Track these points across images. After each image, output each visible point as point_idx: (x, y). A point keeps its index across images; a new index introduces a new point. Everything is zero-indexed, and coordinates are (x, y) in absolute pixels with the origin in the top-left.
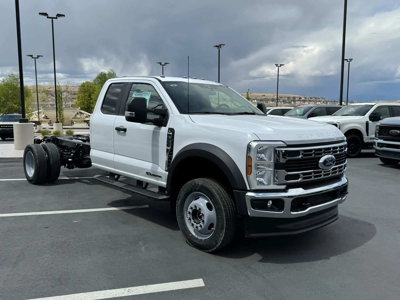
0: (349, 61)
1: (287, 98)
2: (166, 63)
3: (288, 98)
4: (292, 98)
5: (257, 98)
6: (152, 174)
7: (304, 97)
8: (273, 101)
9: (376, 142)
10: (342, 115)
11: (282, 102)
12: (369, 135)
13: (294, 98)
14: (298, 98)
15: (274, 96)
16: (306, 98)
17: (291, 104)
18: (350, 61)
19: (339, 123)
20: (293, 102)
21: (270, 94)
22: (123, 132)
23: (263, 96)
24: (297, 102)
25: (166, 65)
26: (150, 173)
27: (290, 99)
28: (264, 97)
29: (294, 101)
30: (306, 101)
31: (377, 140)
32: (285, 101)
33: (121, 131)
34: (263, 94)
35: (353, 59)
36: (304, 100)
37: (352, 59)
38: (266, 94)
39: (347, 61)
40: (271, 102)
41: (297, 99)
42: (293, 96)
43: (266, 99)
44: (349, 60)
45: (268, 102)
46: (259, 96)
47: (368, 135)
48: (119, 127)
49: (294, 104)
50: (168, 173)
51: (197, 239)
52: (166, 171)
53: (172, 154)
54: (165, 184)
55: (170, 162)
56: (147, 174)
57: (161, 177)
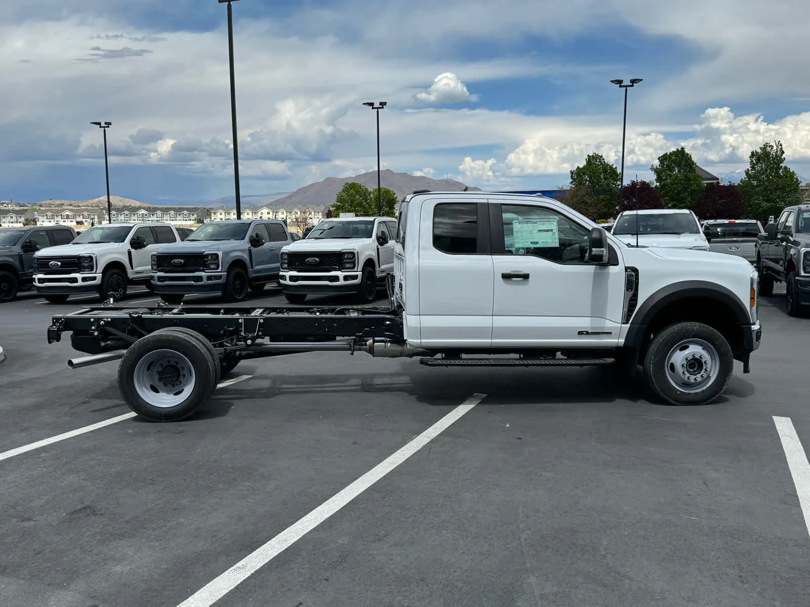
0: (104, 127)
6: (592, 333)
9: (156, 277)
10: (89, 243)
12: (134, 268)
18: (107, 127)
19: (94, 254)
22: (522, 279)
26: (587, 331)
31: (156, 273)
33: (513, 279)
35: (112, 124)
37: (110, 124)
39: (99, 126)
44: (103, 125)
47: (132, 269)
48: (509, 272)
50: (628, 325)
51: (689, 394)
52: (623, 323)
53: (636, 300)
54: (622, 341)
55: (632, 311)
56: (580, 333)
57: (610, 333)
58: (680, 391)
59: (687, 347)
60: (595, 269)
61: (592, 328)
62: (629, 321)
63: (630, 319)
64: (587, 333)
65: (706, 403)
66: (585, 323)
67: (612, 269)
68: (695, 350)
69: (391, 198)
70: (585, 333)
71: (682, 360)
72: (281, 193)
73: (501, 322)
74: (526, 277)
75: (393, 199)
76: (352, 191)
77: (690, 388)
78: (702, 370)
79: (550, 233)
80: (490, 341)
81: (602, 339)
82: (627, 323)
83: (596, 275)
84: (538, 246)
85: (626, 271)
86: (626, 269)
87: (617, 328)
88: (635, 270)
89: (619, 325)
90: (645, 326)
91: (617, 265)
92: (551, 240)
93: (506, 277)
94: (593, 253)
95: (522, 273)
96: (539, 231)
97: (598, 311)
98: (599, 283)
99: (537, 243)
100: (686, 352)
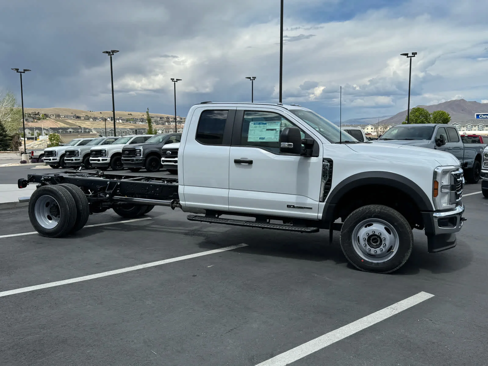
1: (159, 119)
2: (25, 70)
3: (161, 118)
4: (165, 119)
5: (122, 118)
6: (297, 207)
7: (179, 118)
8: (142, 121)
11: (154, 123)
13: (168, 118)
14: (172, 118)
15: (143, 115)
16: (181, 119)
17: (165, 125)
18: (253, 80)
20: (167, 124)
21: (139, 113)
22: (248, 164)
23: (129, 114)
24: (172, 123)
25: (25, 72)
26: (293, 206)
27: (163, 120)
28: (131, 117)
29: (168, 122)
30: (182, 122)
32: (158, 122)
33: (242, 164)
34: (130, 113)
36: (179, 120)
38: (132, 113)
39: (250, 79)
40: (141, 123)
41: (171, 120)
42: (166, 115)
43: (134, 118)
45: (137, 123)
46: (125, 115)
48: (240, 159)
49: (169, 126)
50: (324, 203)
51: (372, 263)
52: (320, 201)
53: (330, 185)
54: (320, 215)
55: (327, 193)
56: (289, 206)
57: (311, 208)
58: (364, 259)
59: (372, 225)
60: (300, 159)
61: (297, 203)
62: (325, 200)
63: (325, 199)
64: (294, 207)
65: (386, 272)
66: (292, 199)
67: (313, 159)
68: (378, 228)
69: (446, 118)
70: (292, 207)
71: (364, 235)
72: (386, 116)
73: (235, 194)
74: (250, 162)
75: (447, 119)
76: (417, 113)
77: (374, 259)
78: (381, 245)
79: (274, 131)
80: (228, 206)
81: (306, 212)
82: (323, 201)
83: (300, 163)
84: (264, 141)
85: (323, 161)
86: (324, 160)
87: (316, 204)
88: (330, 161)
89: (318, 203)
90: (334, 205)
91: (317, 156)
92: (273, 137)
93: (237, 162)
94: (282, 146)
95: (248, 160)
96: (267, 130)
97: (301, 190)
98: (302, 170)
99: (263, 138)
100: (369, 228)
